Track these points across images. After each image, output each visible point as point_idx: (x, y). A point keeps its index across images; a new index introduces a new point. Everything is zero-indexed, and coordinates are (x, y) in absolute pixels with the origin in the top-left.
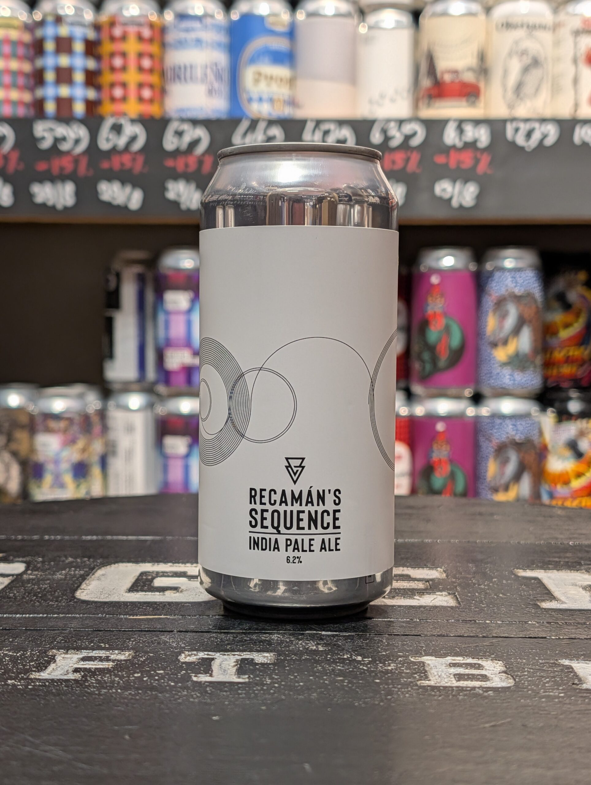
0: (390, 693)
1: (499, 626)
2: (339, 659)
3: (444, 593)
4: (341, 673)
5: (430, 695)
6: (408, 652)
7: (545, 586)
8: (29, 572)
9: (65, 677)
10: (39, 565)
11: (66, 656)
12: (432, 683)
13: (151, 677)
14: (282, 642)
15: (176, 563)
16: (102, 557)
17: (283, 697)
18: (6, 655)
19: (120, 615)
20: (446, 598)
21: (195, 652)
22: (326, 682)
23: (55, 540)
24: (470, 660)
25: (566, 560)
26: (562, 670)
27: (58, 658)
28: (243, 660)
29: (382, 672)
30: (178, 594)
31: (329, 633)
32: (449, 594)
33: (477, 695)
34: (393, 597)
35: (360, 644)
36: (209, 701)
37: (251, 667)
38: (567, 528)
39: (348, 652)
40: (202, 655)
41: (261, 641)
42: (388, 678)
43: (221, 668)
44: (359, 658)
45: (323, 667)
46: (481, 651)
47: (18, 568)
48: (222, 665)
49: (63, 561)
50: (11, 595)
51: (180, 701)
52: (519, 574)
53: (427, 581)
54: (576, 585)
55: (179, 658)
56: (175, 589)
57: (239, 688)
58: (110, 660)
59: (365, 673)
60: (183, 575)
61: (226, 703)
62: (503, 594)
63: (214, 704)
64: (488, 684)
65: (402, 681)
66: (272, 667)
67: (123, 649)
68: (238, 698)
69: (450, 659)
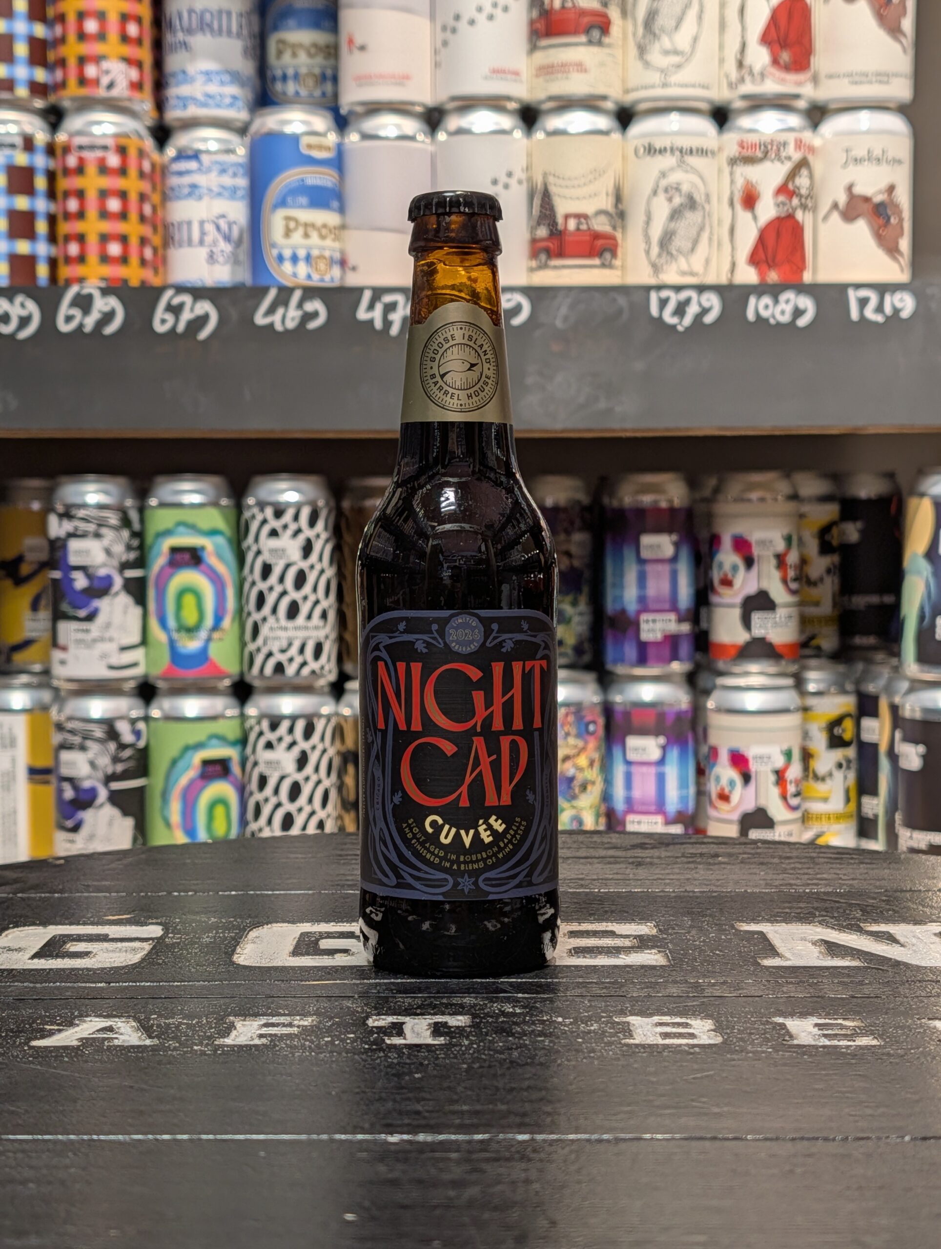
0: (593, 1051)
1: (714, 985)
2: (538, 1020)
3: (653, 951)
4: (542, 1034)
5: (634, 1052)
6: (612, 1012)
7: (767, 940)
8: (170, 935)
9: (252, 1043)
10: (178, 927)
11: (244, 1023)
12: (637, 1042)
13: (342, 1040)
14: (476, 1005)
15: (339, 922)
16: (249, 916)
17: (483, 1057)
18: (181, 1023)
19: (291, 980)
20: (656, 957)
21: (383, 1017)
22: (527, 1042)
24: (678, 1020)
25: (799, 911)
26: (774, 1028)
27: (239, 1025)
28: (436, 1024)
29: (584, 1032)
30: (349, 958)
31: (526, 995)
32: (659, 952)
33: (682, 1052)
34: (596, 957)
35: (560, 1005)
36: (408, 1061)
37: (446, 1030)
38: (806, 871)
39: (547, 1013)
40: (391, 1019)
41: (451, 1005)
42: (591, 1038)
43: (413, 1031)
44: (560, 1019)
45: (522, 1029)
46: (690, 1010)
47: (155, 931)
48: (416, 1030)
49: (205, 922)
50: (161, 961)
51: (378, 1061)
52: (742, 929)
53: (635, 937)
54: (804, 939)
55: (367, 1022)
56: (345, 951)
57: (437, 1049)
58: (294, 1026)
59: (565, 1033)
60: (350, 935)
61: (426, 1062)
62: (720, 951)
63: (413, 1064)
64: (695, 1042)
65: (606, 1040)
66: (468, 1029)
67: (304, 1015)
68: (437, 1058)
69: (656, 1019)
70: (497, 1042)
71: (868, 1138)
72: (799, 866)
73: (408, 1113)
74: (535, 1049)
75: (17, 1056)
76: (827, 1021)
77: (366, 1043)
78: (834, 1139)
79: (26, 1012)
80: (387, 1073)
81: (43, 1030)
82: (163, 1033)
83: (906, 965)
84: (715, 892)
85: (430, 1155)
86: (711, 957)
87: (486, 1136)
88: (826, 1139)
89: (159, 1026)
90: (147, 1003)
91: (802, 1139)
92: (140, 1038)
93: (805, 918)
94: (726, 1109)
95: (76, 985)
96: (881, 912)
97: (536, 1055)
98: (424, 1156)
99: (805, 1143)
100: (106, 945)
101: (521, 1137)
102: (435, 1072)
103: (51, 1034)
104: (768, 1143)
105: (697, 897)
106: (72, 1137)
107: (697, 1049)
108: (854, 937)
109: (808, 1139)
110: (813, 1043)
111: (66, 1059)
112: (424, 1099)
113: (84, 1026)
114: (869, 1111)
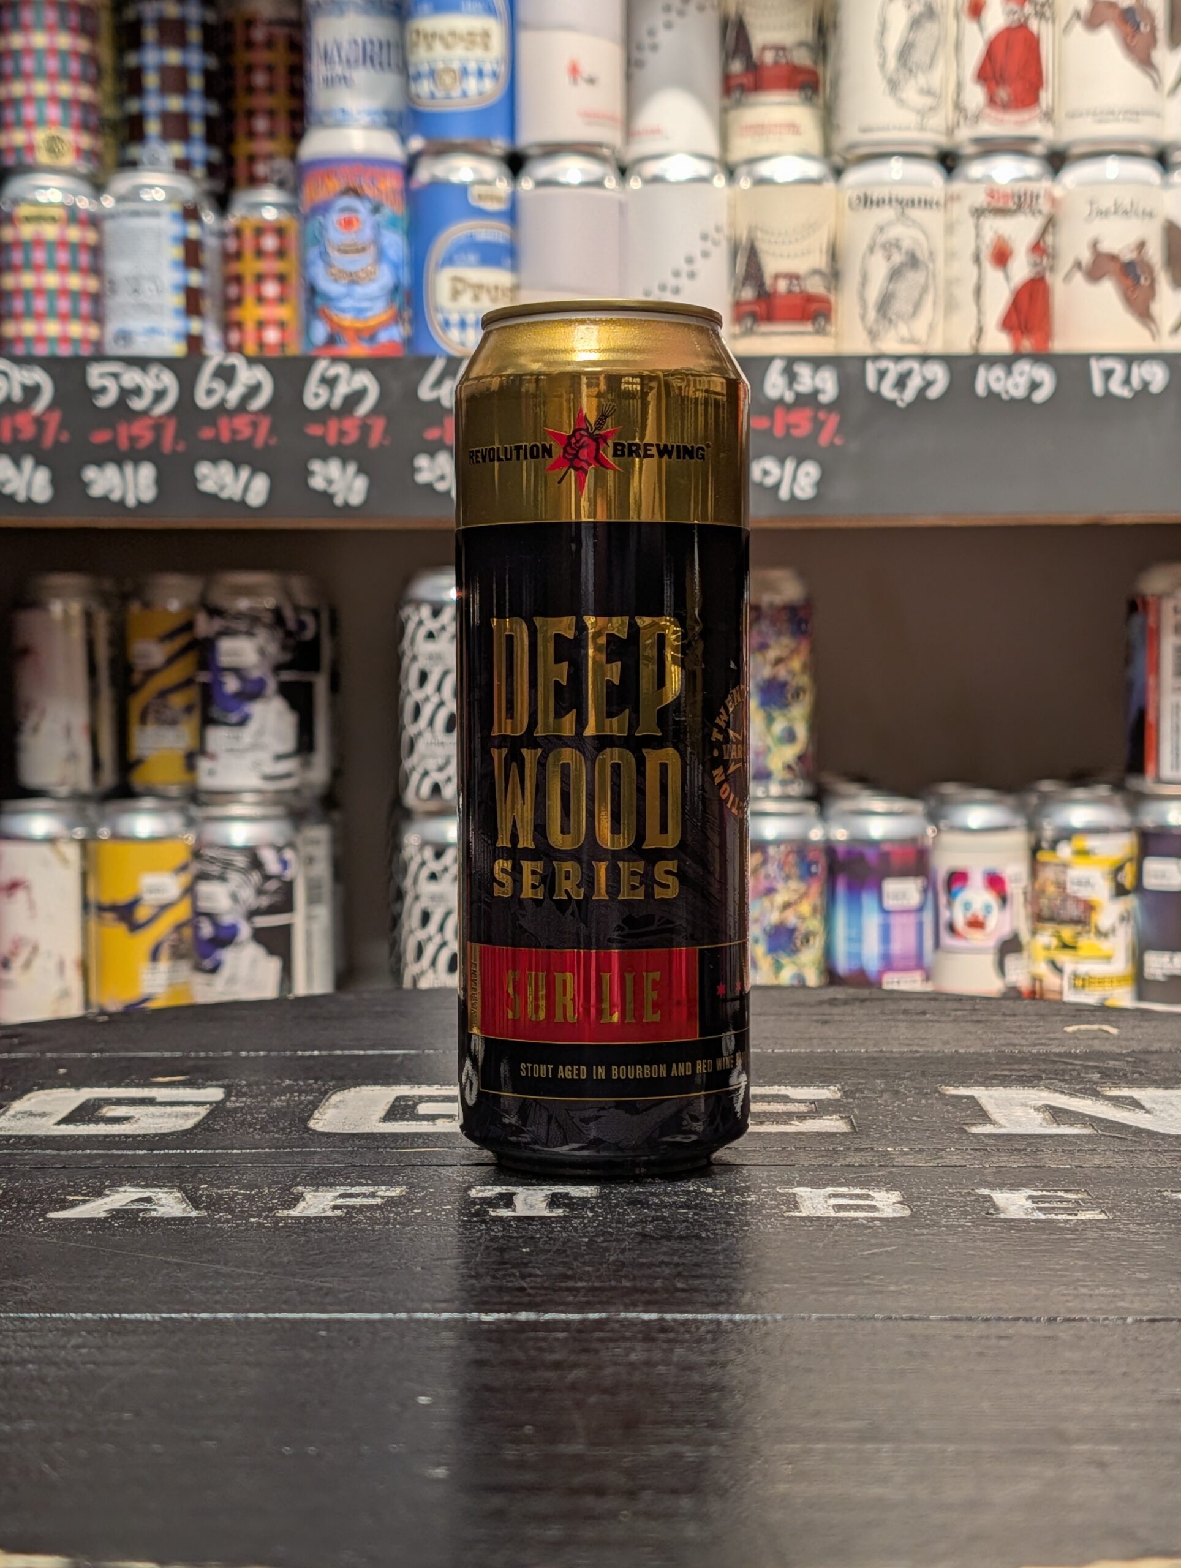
0: (748, 1224)
1: (906, 1153)
2: (682, 1191)
3: (834, 1117)
4: (685, 1206)
5: (798, 1226)
6: (775, 1182)
7: (979, 1105)
8: (233, 1099)
9: (322, 1214)
10: (244, 1090)
11: (316, 1193)
12: (804, 1215)
13: (436, 1212)
15: (444, 1084)
16: (333, 1078)
17: (610, 1230)
18: (237, 1194)
19: (378, 1147)
20: (838, 1123)
21: (489, 1187)
22: (666, 1215)
23: (258, 1057)
24: (858, 1191)
25: (1022, 1073)
26: (977, 1200)
27: (308, 1196)
28: (554, 1195)
29: (738, 1204)
32: (842, 1118)
33: (858, 1226)
34: (762, 1123)
36: (515, 1234)
37: (566, 1201)
38: (1034, 1030)
39: (694, 1184)
40: (498, 1189)
42: (746, 1210)
43: (526, 1204)
44: (710, 1190)
46: (873, 1180)
47: (215, 1094)
48: (529, 1202)
49: (279, 1084)
50: (217, 1127)
51: (478, 1235)
52: (948, 1093)
53: (813, 1102)
54: (1024, 1105)
55: (469, 1192)
56: (450, 1117)
57: (552, 1222)
58: (377, 1196)
59: (714, 1204)
61: (538, 1236)
62: (918, 1117)
63: (522, 1237)
64: (876, 1215)
65: (764, 1212)
66: (594, 1201)
67: (391, 1184)
68: (552, 1232)
69: (830, 1190)
70: (628, 1214)
71: (1081, 1320)
72: (1028, 1024)
73: (509, 1290)
74: (675, 1222)
75: (29, 1229)
76: (1045, 1193)
77: (464, 1215)
78: (1038, 1320)
79: (43, 1182)
80: (487, 1248)
81: (64, 1201)
82: (214, 1204)
83: (1151, 1134)
84: (917, 1052)
85: (532, 1334)
86: (907, 1123)
87: (604, 1315)
88: (1027, 1320)
89: (208, 1196)
90: (195, 1174)
91: (1000, 1319)
92: (184, 1209)
93: (1028, 1080)
94: (906, 1287)
95: (110, 1152)
96: (1125, 1075)
97: (676, 1228)
98: (523, 1336)
99: (1002, 1324)
100: (151, 1109)
101: (646, 1316)
102: (547, 1247)
103: (73, 1205)
104: (955, 1324)
105: (895, 1058)
106: (89, 1315)
107: (877, 1223)
108: (1088, 1102)
109: (1007, 1320)
110: (1024, 1217)
111: (89, 1232)
112: (530, 1275)
113: (116, 1196)
114: (1083, 1291)
